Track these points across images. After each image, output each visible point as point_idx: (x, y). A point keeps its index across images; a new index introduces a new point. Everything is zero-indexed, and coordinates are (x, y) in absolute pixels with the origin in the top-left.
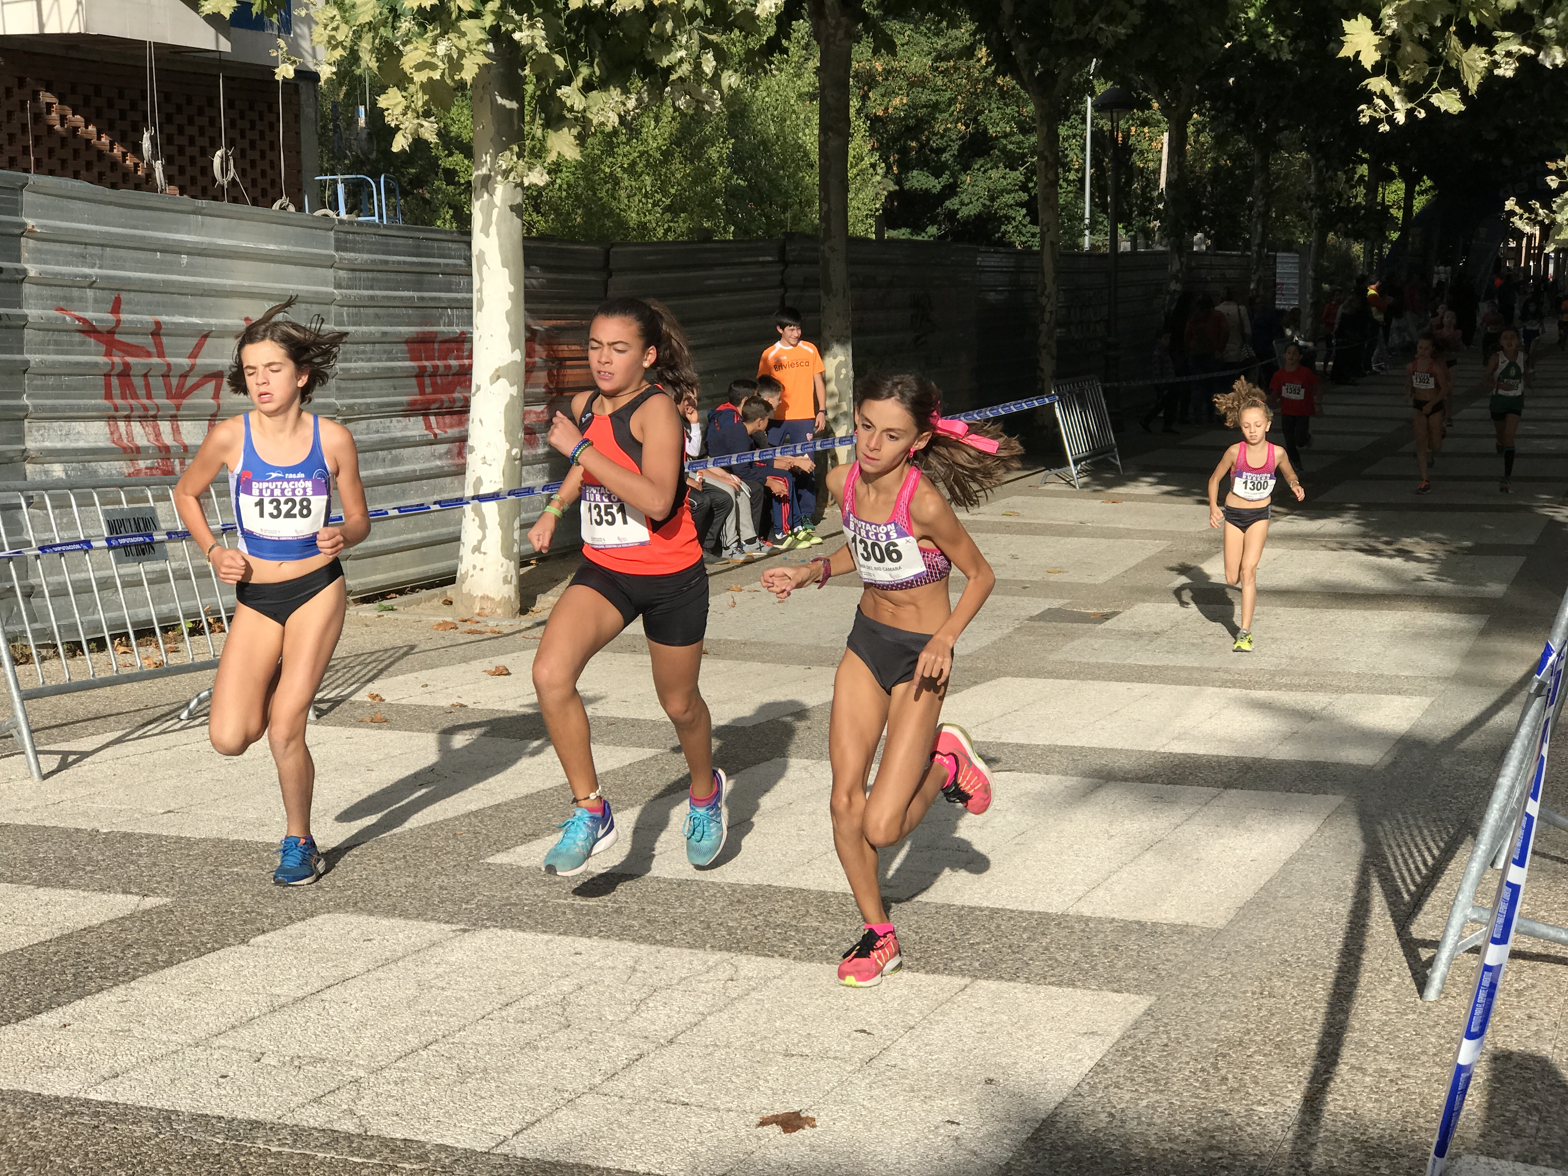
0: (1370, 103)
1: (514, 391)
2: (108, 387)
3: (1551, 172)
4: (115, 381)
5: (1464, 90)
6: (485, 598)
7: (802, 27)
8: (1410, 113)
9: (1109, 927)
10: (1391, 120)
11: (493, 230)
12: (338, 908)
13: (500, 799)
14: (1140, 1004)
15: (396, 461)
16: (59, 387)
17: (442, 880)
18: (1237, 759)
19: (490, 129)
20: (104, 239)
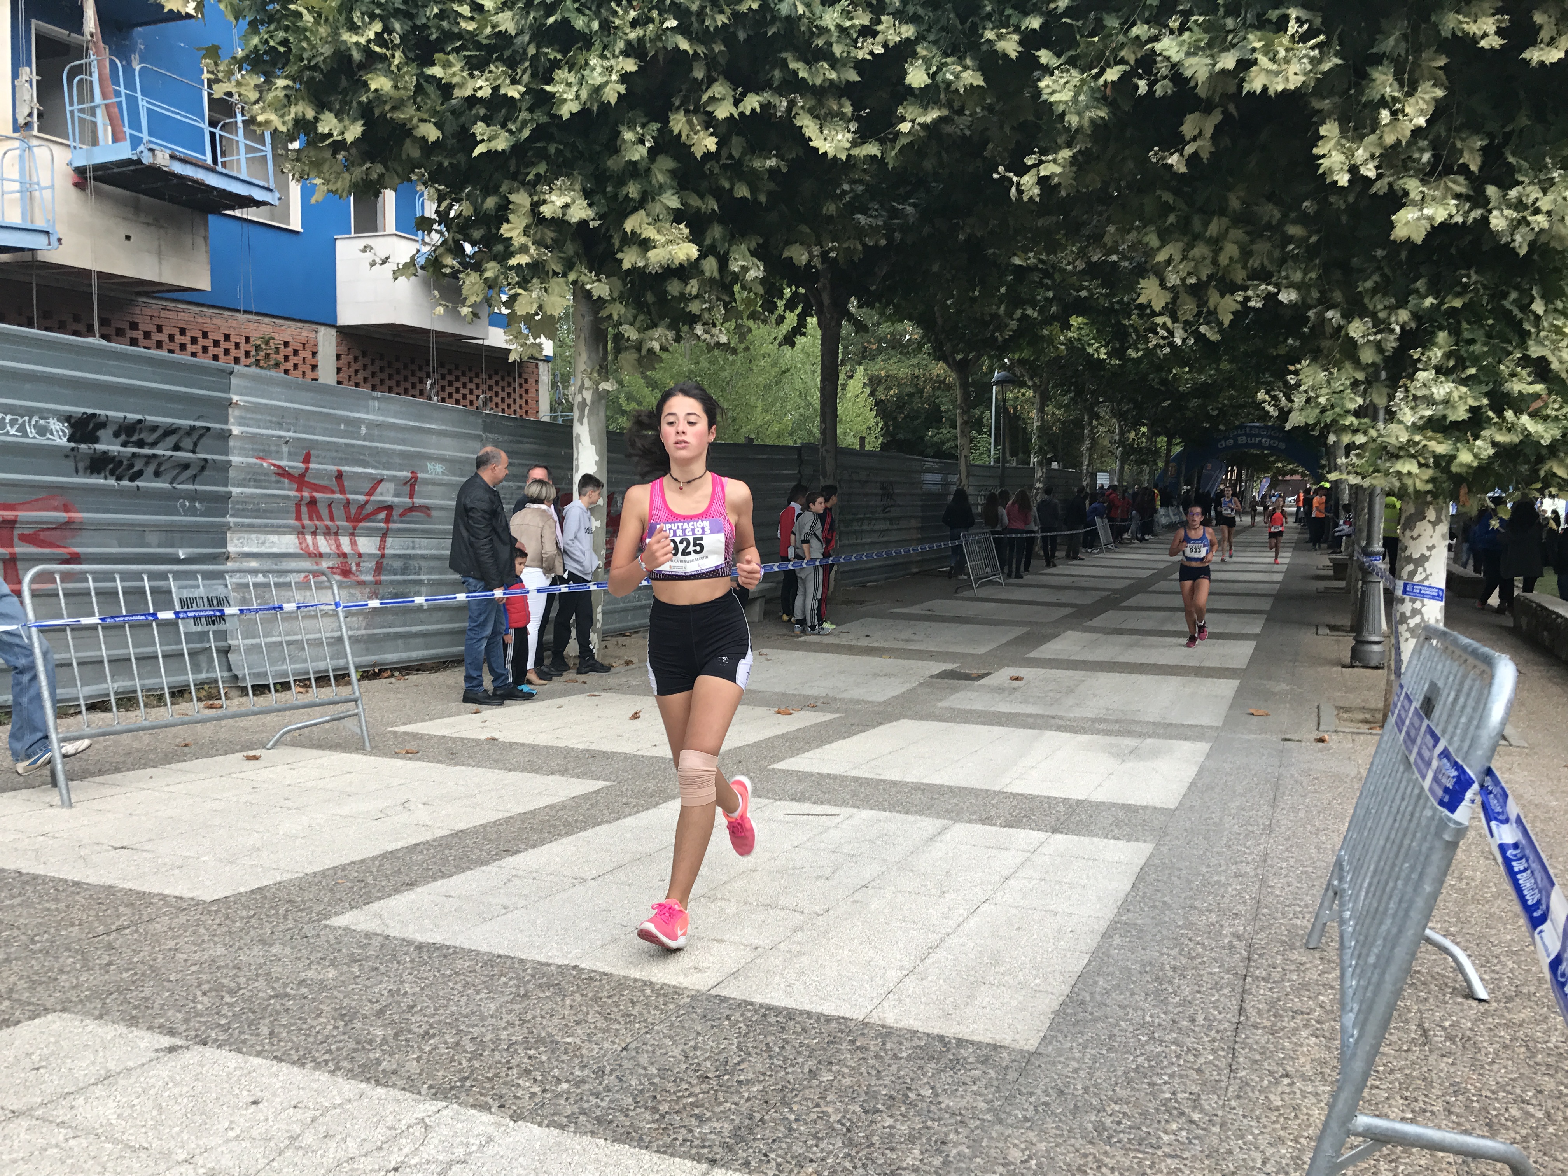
2: (298, 512)
4: (304, 509)
5: (1220, 324)
8: (1184, 339)
18: (1065, 801)
19: (584, 356)
20: (297, 413)
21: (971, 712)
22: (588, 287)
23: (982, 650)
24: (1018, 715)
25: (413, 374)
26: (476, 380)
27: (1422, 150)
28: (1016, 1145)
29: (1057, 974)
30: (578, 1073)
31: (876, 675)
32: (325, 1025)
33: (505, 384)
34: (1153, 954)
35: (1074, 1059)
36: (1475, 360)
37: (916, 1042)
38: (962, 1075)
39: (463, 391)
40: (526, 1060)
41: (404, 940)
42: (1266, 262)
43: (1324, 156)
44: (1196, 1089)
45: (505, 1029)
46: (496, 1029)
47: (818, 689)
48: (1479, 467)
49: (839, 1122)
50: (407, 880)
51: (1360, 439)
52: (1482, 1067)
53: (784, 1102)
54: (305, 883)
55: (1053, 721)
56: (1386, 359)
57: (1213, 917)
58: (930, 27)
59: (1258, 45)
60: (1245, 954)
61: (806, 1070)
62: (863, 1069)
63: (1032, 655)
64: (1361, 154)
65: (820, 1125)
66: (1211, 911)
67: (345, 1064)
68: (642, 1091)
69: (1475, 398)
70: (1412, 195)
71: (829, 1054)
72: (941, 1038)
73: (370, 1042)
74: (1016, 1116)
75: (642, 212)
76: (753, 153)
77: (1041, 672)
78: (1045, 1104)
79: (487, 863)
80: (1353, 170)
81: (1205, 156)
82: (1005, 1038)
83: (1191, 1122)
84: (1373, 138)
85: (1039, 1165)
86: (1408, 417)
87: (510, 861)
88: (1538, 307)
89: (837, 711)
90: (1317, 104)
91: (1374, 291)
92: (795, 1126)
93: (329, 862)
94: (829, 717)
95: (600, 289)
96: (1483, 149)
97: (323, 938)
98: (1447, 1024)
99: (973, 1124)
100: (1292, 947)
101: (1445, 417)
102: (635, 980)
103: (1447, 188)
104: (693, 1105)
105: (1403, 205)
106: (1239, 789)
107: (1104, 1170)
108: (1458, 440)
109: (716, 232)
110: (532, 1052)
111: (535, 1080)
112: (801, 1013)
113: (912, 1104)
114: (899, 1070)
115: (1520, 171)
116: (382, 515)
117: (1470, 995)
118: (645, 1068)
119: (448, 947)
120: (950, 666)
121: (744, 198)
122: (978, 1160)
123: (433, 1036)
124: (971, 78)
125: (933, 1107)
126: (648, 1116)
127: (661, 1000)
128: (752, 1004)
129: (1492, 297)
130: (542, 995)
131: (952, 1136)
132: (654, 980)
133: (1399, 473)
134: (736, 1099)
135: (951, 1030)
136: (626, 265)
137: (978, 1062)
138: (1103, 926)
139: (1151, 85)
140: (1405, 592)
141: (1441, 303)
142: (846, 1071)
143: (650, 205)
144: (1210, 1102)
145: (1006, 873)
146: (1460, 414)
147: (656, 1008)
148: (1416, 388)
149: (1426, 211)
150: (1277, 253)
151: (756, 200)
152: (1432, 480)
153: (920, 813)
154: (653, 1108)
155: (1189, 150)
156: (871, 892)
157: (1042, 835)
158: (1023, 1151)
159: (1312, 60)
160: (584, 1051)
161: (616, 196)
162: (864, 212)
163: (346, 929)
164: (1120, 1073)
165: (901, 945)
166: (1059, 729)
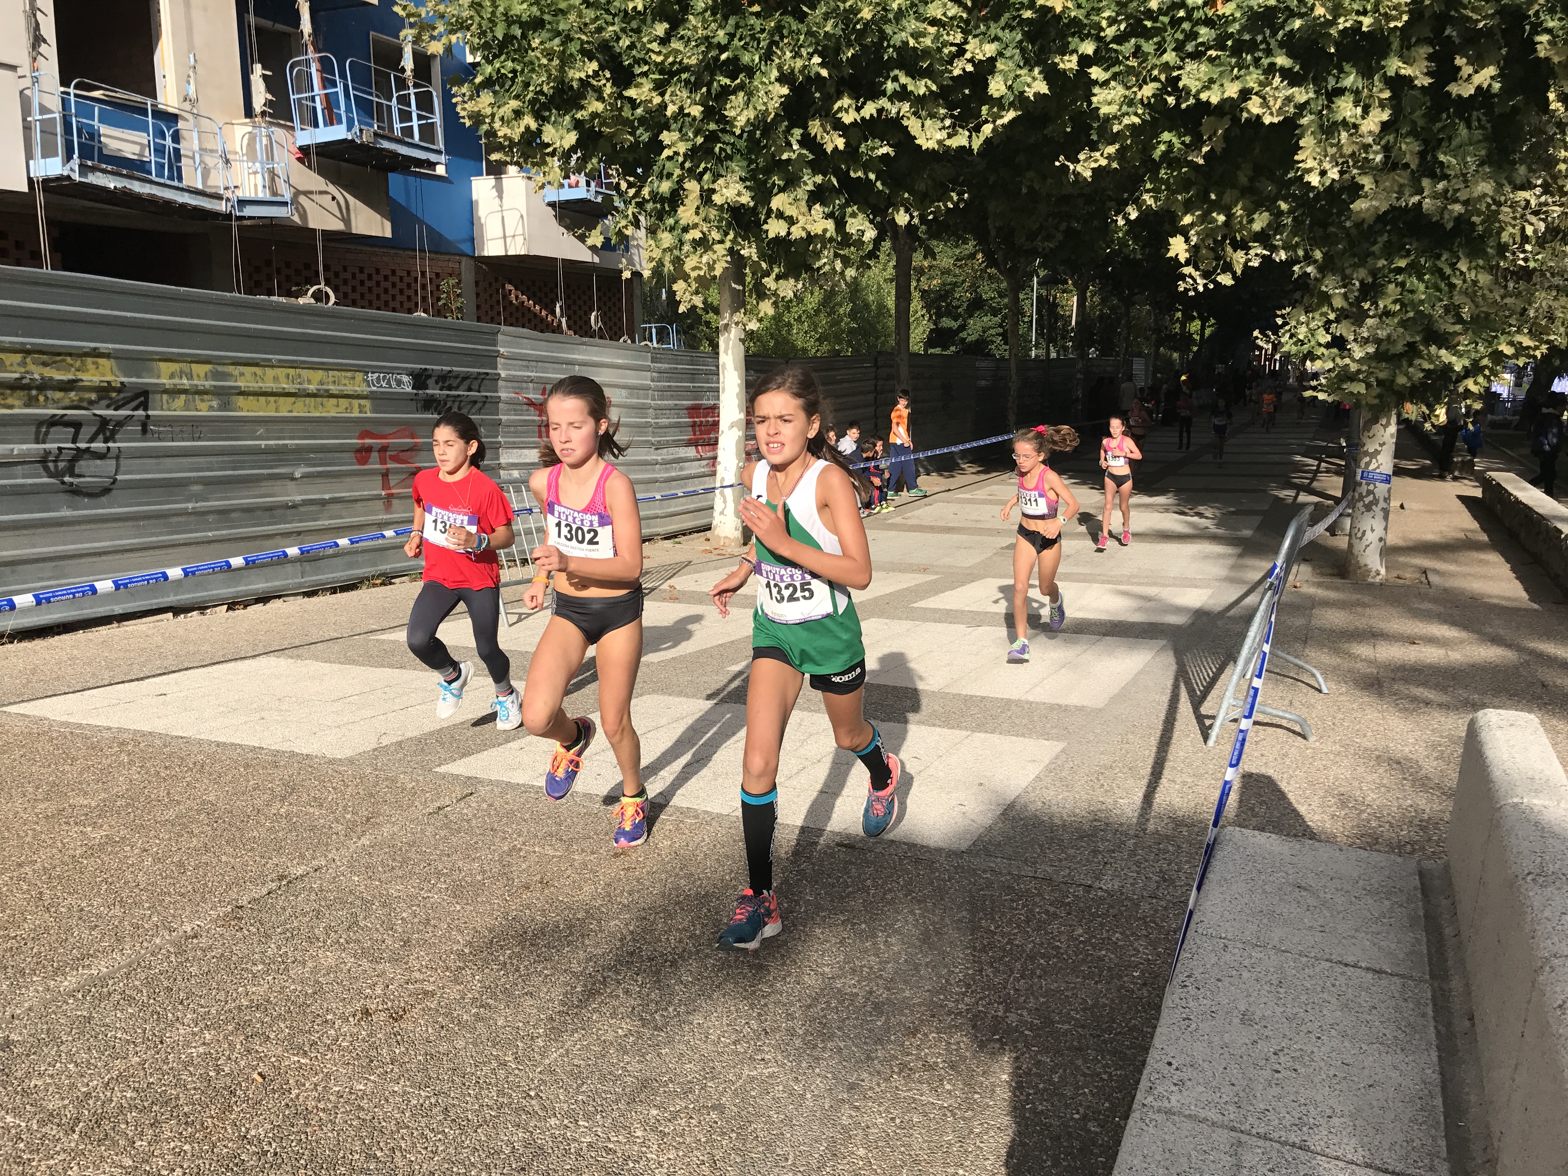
0: (1184, 280)
1: (740, 433)
2: (540, 432)
3: (1278, 316)
4: (543, 429)
5: (1234, 274)
6: (726, 537)
7: (887, 245)
8: (1205, 285)
9: (1043, 707)
10: (1195, 290)
11: (730, 352)
12: (654, 691)
13: (733, 638)
14: (1058, 746)
15: (681, 469)
16: (516, 432)
17: (705, 679)
18: (1110, 622)
20: (538, 358)
22: (742, 252)
37: (1046, 705)
38: (1070, 712)
51: (1329, 365)
62: (1024, 711)
71: (1007, 707)
72: (1057, 704)
75: (784, 194)
82: (1088, 704)
88: (1463, 266)
89: (937, 573)
94: (935, 576)
103: (1394, 179)
108: (1396, 367)
112: (988, 697)
114: (1040, 711)
115: (1448, 167)
121: (858, 178)
124: (1039, 87)
129: (1429, 259)
135: (1061, 702)
136: (771, 235)
137: (1076, 710)
140: (1362, 478)
141: (1392, 263)
142: (1017, 711)
143: (791, 189)
146: (1399, 348)
149: (1374, 202)
152: (1379, 396)
157: (1097, 638)
161: (765, 183)
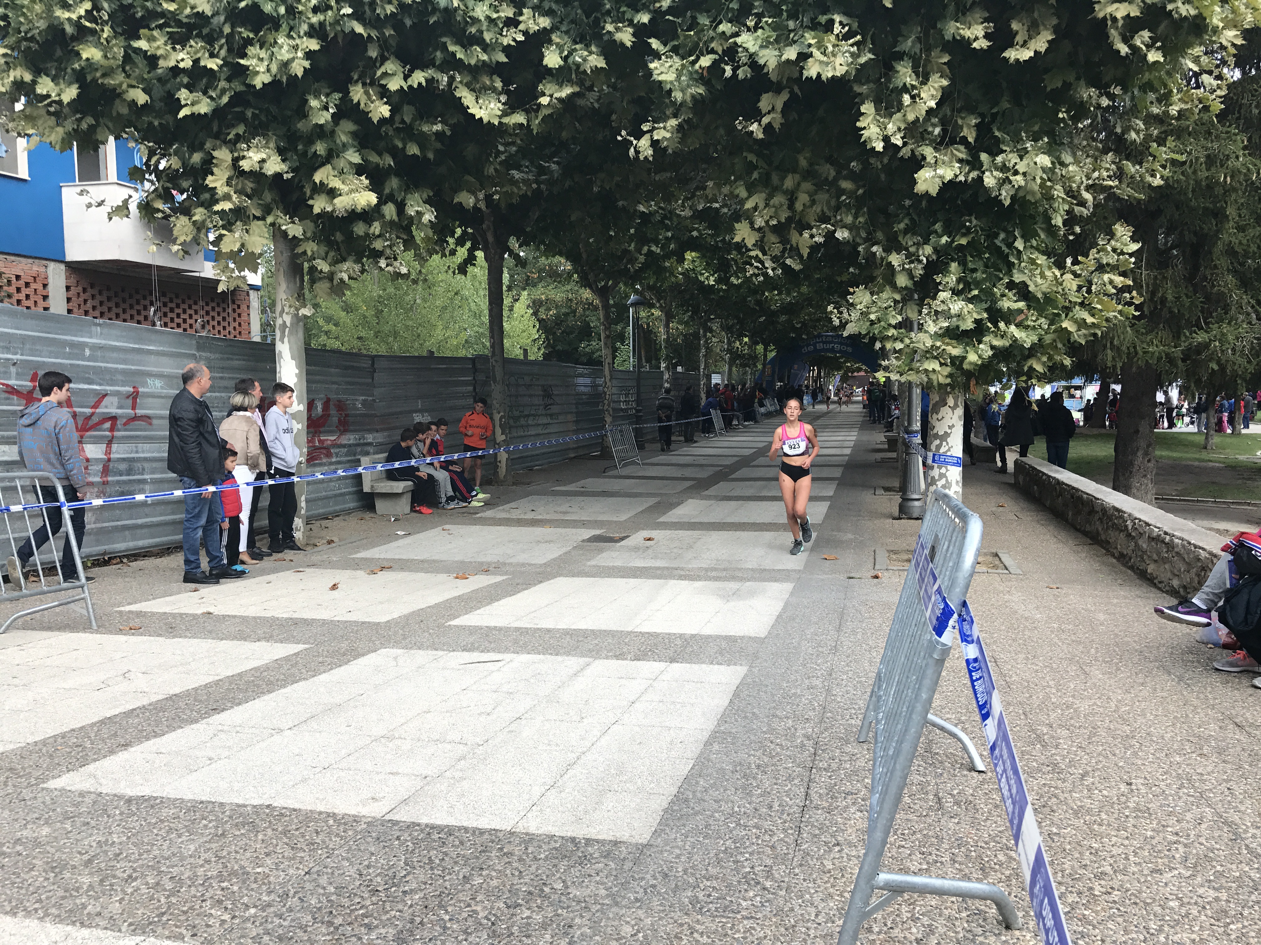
1: (302, 426)
9: (545, 851)
18: (681, 636)
19: (283, 286)
20: (24, 339)
21: (614, 568)
22: (284, 228)
23: (623, 517)
24: (651, 568)
25: (138, 303)
26: (194, 307)
27: (934, 126)
28: (628, 923)
29: (668, 779)
30: (265, 898)
31: (539, 542)
32: (37, 878)
33: (220, 309)
34: (742, 755)
35: (677, 847)
36: (977, 284)
37: (553, 845)
38: (589, 869)
39: (183, 316)
40: (219, 892)
41: (115, 795)
42: (825, 209)
43: (865, 128)
44: (769, 862)
45: (202, 866)
46: (193, 867)
47: (491, 556)
48: (983, 365)
49: (486, 918)
50: (123, 742)
51: (899, 346)
52: (979, 824)
53: (441, 906)
54: (24, 753)
55: (676, 572)
56: (915, 283)
57: (790, 723)
58: (562, 20)
59: (813, 42)
60: (812, 750)
61: (461, 877)
62: (508, 872)
63: (662, 519)
64: (891, 127)
65: (470, 922)
66: (788, 718)
67: (54, 911)
68: (319, 909)
69: (979, 313)
70: (928, 159)
71: (481, 861)
72: (573, 840)
73: (77, 890)
74: (629, 899)
75: (329, 167)
76: (422, 119)
77: (668, 532)
78: (654, 886)
79: (196, 721)
80: (886, 139)
81: (777, 126)
82: (624, 835)
83: (765, 889)
84: (898, 115)
85: (646, 937)
86: (932, 328)
87: (217, 718)
89: (506, 573)
90: (857, 89)
91: (906, 232)
92: (448, 925)
93: (50, 731)
94: (499, 578)
95: (295, 230)
96: (977, 125)
97: (40, 800)
98: (955, 792)
99: (595, 908)
100: (847, 742)
101: (958, 327)
102: (320, 813)
103: (953, 155)
104: (364, 916)
105: (923, 167)
106: (814, 619)
107: (695, 935)
108: (967, 344)
109: (394, 183)
110: (224, 885)
111: (226, 908)
112: (460, 828)
113: (546, 897)
114: (537, 869)
115: (1003, 143)
116: (108, 425)
117: (973, 769)
118: (324, 888)
119: (156, 798)
120: (598, 532)
121: (414, 155)
122: (597, 938)
123: (136, 879)
124: (596, 61)
125: (563, 898)
126: (324, 930)
127: (342, 828)
128: (419, 825)
129: (988, 237)
130: (237, 833)
131: (578, 921)
132: (336, 811)
133: (926, 371)
134: (400, 907)
135: (580, 832)
136: (317, 210)
137: (601, 856)
138: (706, 735)
139: (735, 70)
140: (934, 461)
141: (953, 241)
142: (494, 874)
143: (335, 161)
144: (779, 872)
145: (632, 698)
146: (968, 325)
147: (337, 835)
148: (937, 305)
149: (938, 171)
150: (833, 203)
151: (425, 157)
152: (950, 376)
153: (568, 654)
154: (329, 922)
155: (765, 120)
156: (523, 722)
157: (662, 665)
158: (633, 926)
159: (852, 55)
160: (272, 879)
161: (305, 153)
162: (518, 168)
163: (62, 790)
164: (712, 855)
165: (545, 765)
166: (681, 578)
